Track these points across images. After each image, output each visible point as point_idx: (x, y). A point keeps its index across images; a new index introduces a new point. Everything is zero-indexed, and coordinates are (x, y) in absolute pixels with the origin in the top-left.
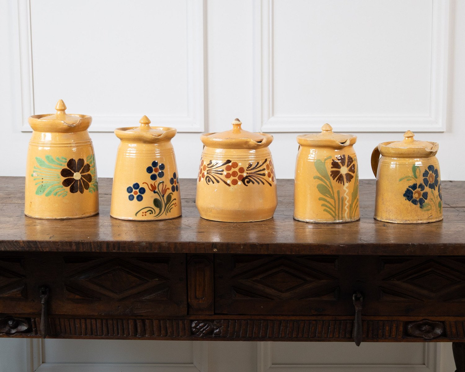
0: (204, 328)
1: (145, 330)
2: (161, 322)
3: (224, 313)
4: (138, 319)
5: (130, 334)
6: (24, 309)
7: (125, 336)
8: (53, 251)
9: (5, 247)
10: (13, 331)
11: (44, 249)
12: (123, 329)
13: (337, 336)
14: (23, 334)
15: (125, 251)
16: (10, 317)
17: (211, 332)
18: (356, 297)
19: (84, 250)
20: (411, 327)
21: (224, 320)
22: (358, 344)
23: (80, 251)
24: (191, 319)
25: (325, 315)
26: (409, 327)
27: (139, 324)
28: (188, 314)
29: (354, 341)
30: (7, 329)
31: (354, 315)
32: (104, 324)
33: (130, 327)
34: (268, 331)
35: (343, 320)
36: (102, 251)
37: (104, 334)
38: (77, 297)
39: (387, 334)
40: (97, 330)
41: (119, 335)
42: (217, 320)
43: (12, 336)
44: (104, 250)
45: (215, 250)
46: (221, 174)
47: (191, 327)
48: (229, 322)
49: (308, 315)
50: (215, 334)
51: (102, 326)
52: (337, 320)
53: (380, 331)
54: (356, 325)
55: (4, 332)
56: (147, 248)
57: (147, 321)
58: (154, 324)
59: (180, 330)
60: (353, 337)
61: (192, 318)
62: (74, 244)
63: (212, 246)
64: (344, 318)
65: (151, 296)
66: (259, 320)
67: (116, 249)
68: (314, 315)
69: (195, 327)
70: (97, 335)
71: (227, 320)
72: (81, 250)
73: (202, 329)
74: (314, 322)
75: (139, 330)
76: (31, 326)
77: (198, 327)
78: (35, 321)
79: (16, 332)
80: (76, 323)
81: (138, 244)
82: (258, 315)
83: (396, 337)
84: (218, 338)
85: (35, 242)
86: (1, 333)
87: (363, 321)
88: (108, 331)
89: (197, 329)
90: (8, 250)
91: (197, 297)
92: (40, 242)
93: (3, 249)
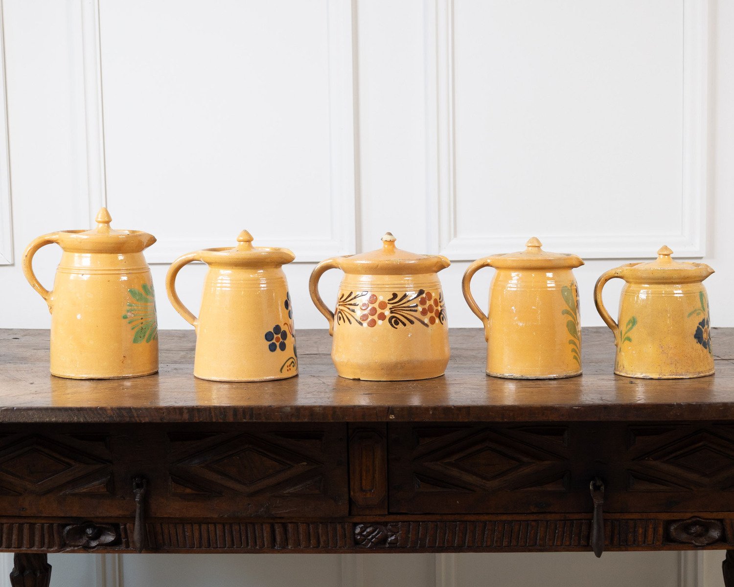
0: (374, 534)
1: (287, 539)
2: (311, 526)
3: (404, 512)
4: (276, 523)
5: (266, 545)
6: (110, 510)
7: (258, 547)
8: (155, 421)
9: (85, 417)
10: (94, 544)
11: (141, 419)
12: (255, 538)
13: (568, 543)
14: (108, 548)
15: (260, 421)
16: (88, 523)
17: (384, 540)
18: (594, 485)
19: (201, 420)
20: (675, 529)
21: (404, 522)
22: (599, 555)
23: (194, 421)
25: (550, 513)
26: (672, 528)
27: (278, 530)
28: (350, 514)
29: (593, 551)
30: (84, 540)
31: (591, 511)
32: (226, 531)
33: (265, 535)
34: (467, 537)
35: (576, 520)
36: (227, 421)
37: (227, 545)
38: (188, 491)
39: (640, 540)
40: (216, 540)
41: (249, 547)
42: (393, 522)
43: (92, 550)
44: (231, 419)
45: (392, 417)
46: (416, 311)
47: (354, 534)
48: (409, 525)
49: (525, 514)
50: (389, 543)
51: (225, 534)
52: (568, 520)
53: (630, 535)
54: (595, 526)
55: (79, 546)
56: (292, 415)
57: (290, 525)
58: (301, 530)
59: (338, 538)
60: (590, 544)
61: (356, 520)
62: (186, 411)
63: (388, 410)
65: (296, 488)
66: (454, 522)
67: (248, 417)
68: (533, 513)
69: (360, 534)
70: (217, 548)
71: (406, 522)
72: (196, 419)
73: (371, 537)
74: (534, 523)
75: (278, 540)
76: (120, 535)
77: (365, 533)
78: (125, 529)
79: (98, 545)
80: (186, 530)
81: (280, 409)
82: (452, 514)
83: (653, 543)
84: (394, 548)
85: (129, 409)
86: (75, 546)
87: (605, 520)
88: (233, 540)
89: (364, 536)
90: (90, 421)
91: (364, 488)
92: (137, 409)
93: (82, 420)
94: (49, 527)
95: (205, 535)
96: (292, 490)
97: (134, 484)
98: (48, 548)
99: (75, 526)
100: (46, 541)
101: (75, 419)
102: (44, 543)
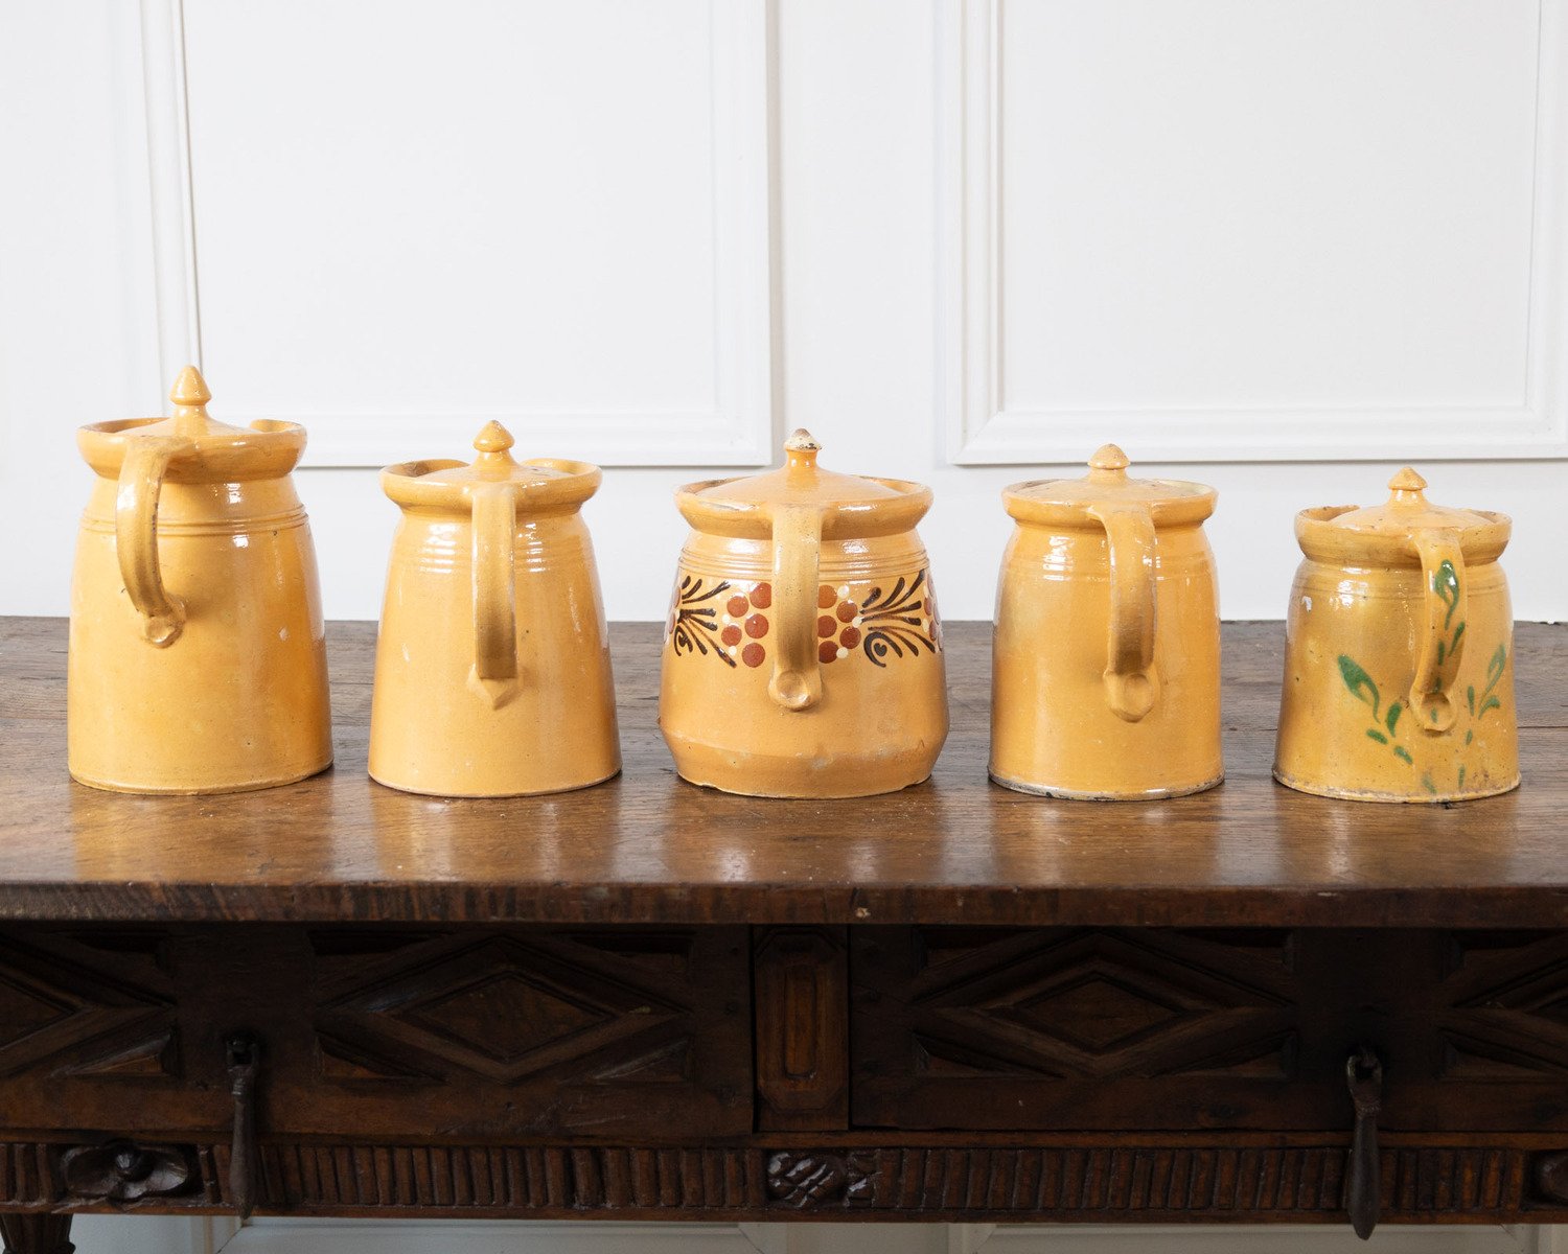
0: (814, 1177)
1: (602, 1186)
2: (661, 1156)
3: (887, 1124)
4: (576, 1147)
5: (551, 1200)
6: (172, 1114)
7: (532, 1205)
8: (270, 918)
9: (96, 906)
10: (135, 1191)
11: (237, 913)
12: (526, 1183)
13: (1289, 1203)
14: (170, 1201)
15: (531, 920)
16: (122, 1144)
17: (840, 1189)
18: (1358, 1067)
19: (386, 915)
20: (1553, 1172)
21: (888, 1148)
22: (1365, 1233)
23: (370, 918)
24: (767, 1145)
25: (1246, 1130)
26: (1547, 1168)
27: (582, 1164)
28: (756, 1129)
29: (1347, 1221)
30: (110, 1184)
31: (1349, 1126)
32: (456, 1166)
33: (550, 1175)
34: (1042, 1186)
35: (1310, 1148)
36: (451, 919)
37: (457, 1199)
38: (360, 1073)
39: (1467, 1197)
40: (432, 1185)
41: (511, 1204)
42: (864, 1149)
43: (131, 1206)
44: (459, 914)
45: (862, 913)
47: (767, 1175)
48: (902, 1154)
49: (1185, 1131)
50: (850, 1198)
51: (452, 1174)
52: (1290, 1148)
53: (1443, 1185)
54: (1358, 1166)
55: (101, 1195)
56: (613, 906)
57: (609, 1153)
58: (636, 1166)
59: (728, 1185)
60: (1344, 1206)
61: (770, 1142)
62: (347, 896)
63: (853, 897)
64: (1313, 1140)
65: (624, 1067)
66: (1011, 1149)
67: (502, 909)
68: (1205, 1130)
69: (782, 1175)
70: (433, 1204)
71: (894, 1148)
72: (374, 915)
73: (806, 1183)
74: (1206, 1156)
75: (582, 1185)
76: (199, 1172)
77: (792, 1174)
78: (210, 1157)
79: (144, 1195)
80: (357, 1161)
81: (582, 891)
82: (1006, 1131)
83: (1499, 1205)
84: (864, 1210)
85: (206, 890)
86: (88, 1197)
87: (1383, 1149)
88: (471, 1188)
89: (789, 1180)
90: (109, 915)
91: (790, 1071)
92: (226, 889)
93: (89, 914)
94: (25, 1150)
95: (403, 1175)
96: (614, 1071)
97: (229, 1053)
98: (24, 1201)
99: (88, 1149)
100: (20, 1183)
101: (74, 912)
102: (14, 1189)
